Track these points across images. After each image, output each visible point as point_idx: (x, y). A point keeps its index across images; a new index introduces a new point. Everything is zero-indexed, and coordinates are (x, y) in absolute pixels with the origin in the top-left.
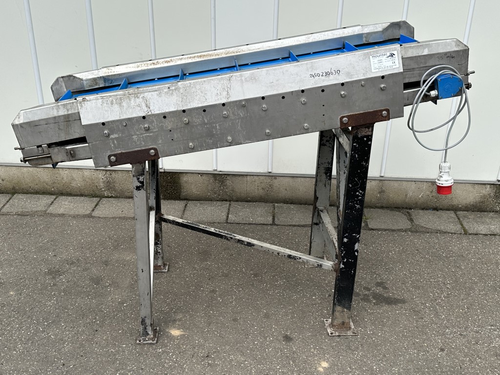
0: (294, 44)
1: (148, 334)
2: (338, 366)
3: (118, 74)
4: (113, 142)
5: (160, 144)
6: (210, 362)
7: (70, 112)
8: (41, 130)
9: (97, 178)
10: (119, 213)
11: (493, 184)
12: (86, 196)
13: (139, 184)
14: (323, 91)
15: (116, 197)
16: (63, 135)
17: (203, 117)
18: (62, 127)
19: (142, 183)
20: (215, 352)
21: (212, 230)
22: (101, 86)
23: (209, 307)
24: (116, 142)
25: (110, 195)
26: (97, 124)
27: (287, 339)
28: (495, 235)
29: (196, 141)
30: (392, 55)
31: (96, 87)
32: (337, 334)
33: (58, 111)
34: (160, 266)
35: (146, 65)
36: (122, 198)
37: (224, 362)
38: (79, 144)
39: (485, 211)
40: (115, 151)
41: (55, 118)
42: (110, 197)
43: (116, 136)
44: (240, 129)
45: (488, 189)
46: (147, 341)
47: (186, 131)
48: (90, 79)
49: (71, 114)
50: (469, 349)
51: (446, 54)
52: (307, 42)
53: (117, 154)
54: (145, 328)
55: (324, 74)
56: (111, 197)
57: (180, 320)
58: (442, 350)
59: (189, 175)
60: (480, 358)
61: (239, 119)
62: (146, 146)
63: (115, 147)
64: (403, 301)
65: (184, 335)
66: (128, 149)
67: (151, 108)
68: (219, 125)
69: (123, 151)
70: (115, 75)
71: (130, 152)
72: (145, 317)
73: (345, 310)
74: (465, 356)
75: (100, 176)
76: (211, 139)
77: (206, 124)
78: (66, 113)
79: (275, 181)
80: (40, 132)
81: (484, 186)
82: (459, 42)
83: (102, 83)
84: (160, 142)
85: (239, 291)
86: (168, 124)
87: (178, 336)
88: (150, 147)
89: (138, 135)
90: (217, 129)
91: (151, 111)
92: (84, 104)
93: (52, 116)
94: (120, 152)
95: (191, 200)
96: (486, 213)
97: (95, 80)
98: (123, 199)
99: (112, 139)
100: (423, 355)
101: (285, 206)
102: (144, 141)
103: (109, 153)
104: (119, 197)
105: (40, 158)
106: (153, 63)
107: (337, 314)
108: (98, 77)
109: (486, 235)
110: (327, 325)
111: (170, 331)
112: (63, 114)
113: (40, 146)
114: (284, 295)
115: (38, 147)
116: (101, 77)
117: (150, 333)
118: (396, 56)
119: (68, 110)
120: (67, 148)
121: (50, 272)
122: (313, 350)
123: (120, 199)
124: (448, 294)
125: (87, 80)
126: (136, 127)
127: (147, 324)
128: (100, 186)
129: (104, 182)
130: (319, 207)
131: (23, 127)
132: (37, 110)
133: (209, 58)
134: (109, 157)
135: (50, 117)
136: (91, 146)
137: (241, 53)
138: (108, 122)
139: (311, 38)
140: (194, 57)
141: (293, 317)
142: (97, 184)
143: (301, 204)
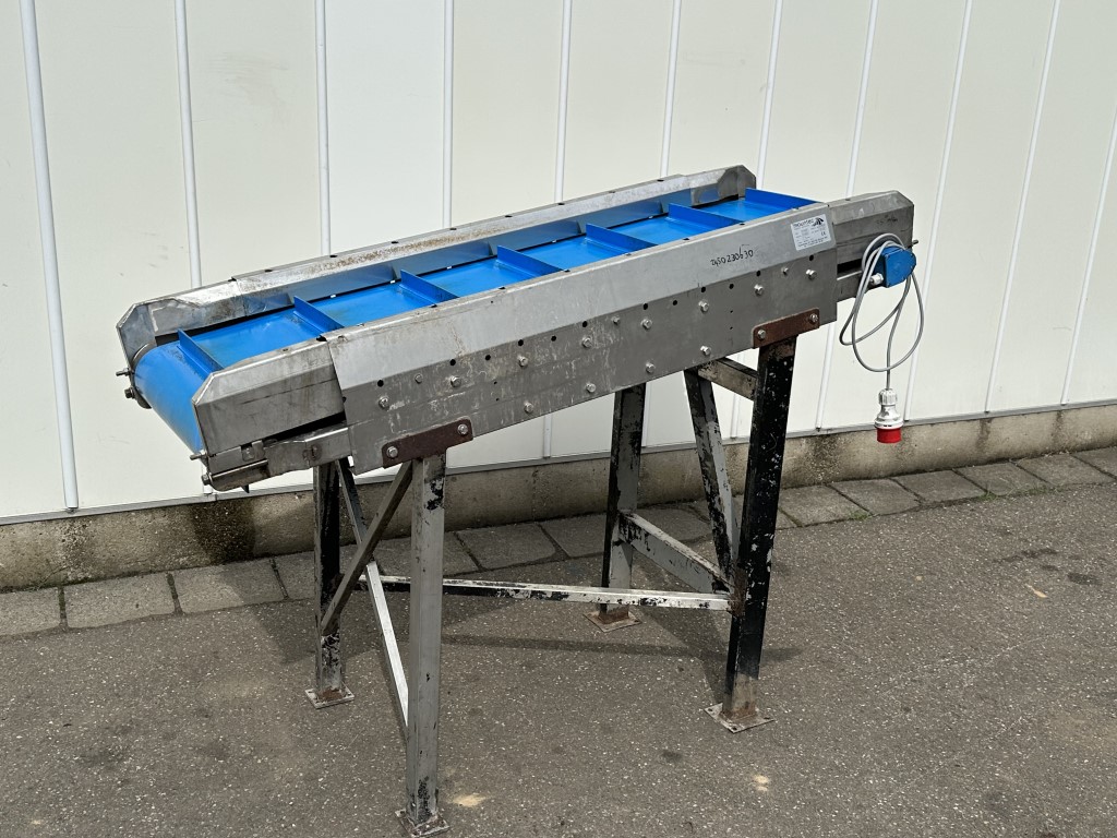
0: (588, 212)
1: (429, 815)
2: (782, 776)
3: (273, 289)
4: (395, 417)
5: (477, 411)
6: (575, 831)
7: (314, 368)
8: (256, 411)
9: (48, 540)
10: (129, 611)
11: (811, 436)
12: (19, 589)
13: (434, 497)
14: (732, 286)
15: (97, 579)
16: (296, 416)
17: (550, 349)
18: (296, 400)
19: (439, 493)
20: (568, 814)
21: (470, 584)
22: (237, 317)
23: (491, 741)
24: (398, 417)
25: (81, 576)
26: (369, 385)
27: (671, 756)
28: (843, 520)
29: (536, 397)
30: (819, 221)
31: (228, 319)
32: (744, 727)
33: (291, 368)
34: (336, 690)
35: (328, 266)
36: (112, 578)
37: (597, 824)
38: (328, 431)
39: (802, 486)
40: (396, 436)
41: (285, 381)
42: (82, 582)
43: (401, 404)
44: (608, 366)
45: (804, 446)
46: (429, 830)
47: (522, 380)
48: (216, 303)
49: (317, 370)
50: (940, 698)
51: (886, 215)
52: (608, 207)
53: (398, 441)
54: (426, 802)
55: (731, 259)
56: (85, 580)
57: (457, 777)
58: (907, 710)
59: (271, 499)
60: (965, 708)
61: (606, 348)
62: (450, 418)
63: (397, 428)
64: (797, 651)
65: (489, 801)
66: (418, 429)
67: (465, 344)
68: (576, 363)
69: (410, 434)
70: (267, 290)
71: (421, 434)
72: (427, 779)
73: (751, 679)
74: (944, 710)
75: (57, 534)
76: (560, 391)
77: (555, 363)
78: (307, 370)
79: (454, 484)
80: (252, 416)
81: (797, 442)
82: (899, 196)
83: (240, 310)
84: (476, 407)
85: (523, 700)
86: (493, 371)
87: (478, 806)
88: (459, 419)
89: (439, 398)
90: (571, 370)
91: (463, 348)
92: (342, 347)
93: (280, 379)
94: (404, 436)
95: (280, 554)
96: (806, 489)
97: (224, 303)
98: (116, 581)
99: (394, 411)
100: (887, 724)
101: (480, 532)
102: (448, 408)
103: (385, 441)
104: (105, 578)
105: (244, 471)
106: (343, 262)
107: (738, 689)
108: (232, 299)
109: (831, 523)
110: (715, 717)
111: (455, 801)
112: (301, 372)
113: (249, 445)
114: (606, 687)
115: (244, 447)
116: (238, 298)
117: (433, 811)
118: (825, 222)
119: (310, 364)
120: (307, 440)
121: (90, 760)
122: (725, 763)
123: (112, 582)
124: (850, 625)
125: (207, 306)
126: (438, 383)
127: (429, 794)
128: (55, 559)
129: (66, 548)
130: (622, 511)
131: (219, 409)
132: (251, 368)
133: (448, 245)
134: (385, 448)
135: (275, 380)
136: (353, 432)
137: (502, 233)
138: (389, 379)
139: (614, 200)
140: (419, 244)
141: (652, 720)
142: (48, 556)
143: (504, 524)
